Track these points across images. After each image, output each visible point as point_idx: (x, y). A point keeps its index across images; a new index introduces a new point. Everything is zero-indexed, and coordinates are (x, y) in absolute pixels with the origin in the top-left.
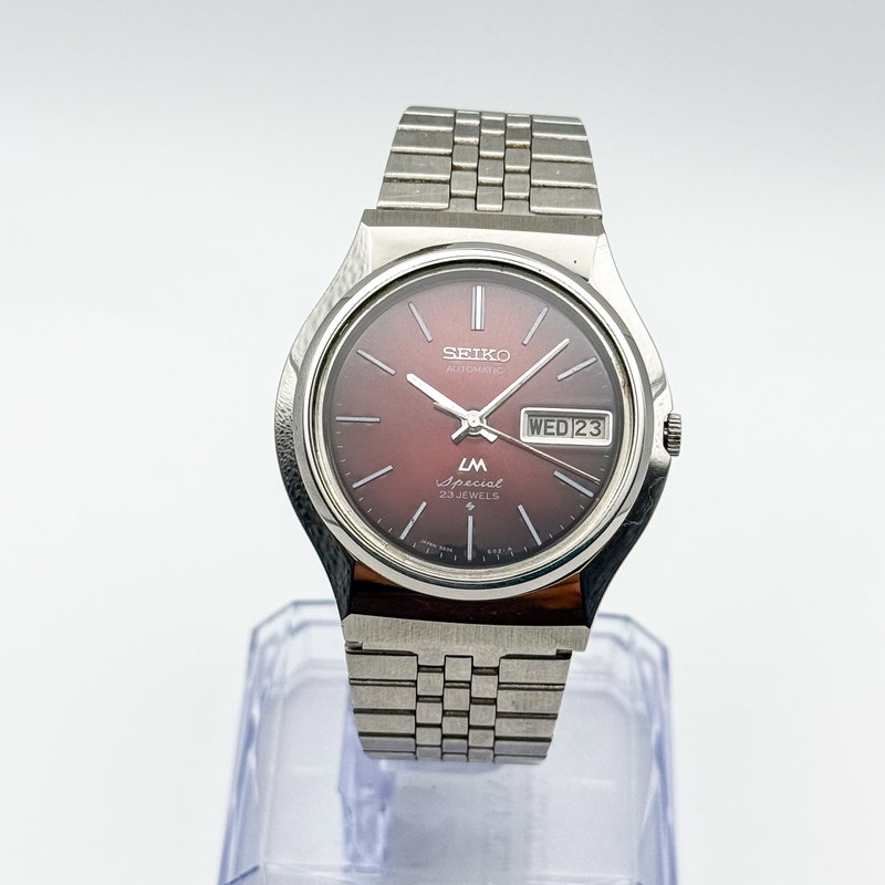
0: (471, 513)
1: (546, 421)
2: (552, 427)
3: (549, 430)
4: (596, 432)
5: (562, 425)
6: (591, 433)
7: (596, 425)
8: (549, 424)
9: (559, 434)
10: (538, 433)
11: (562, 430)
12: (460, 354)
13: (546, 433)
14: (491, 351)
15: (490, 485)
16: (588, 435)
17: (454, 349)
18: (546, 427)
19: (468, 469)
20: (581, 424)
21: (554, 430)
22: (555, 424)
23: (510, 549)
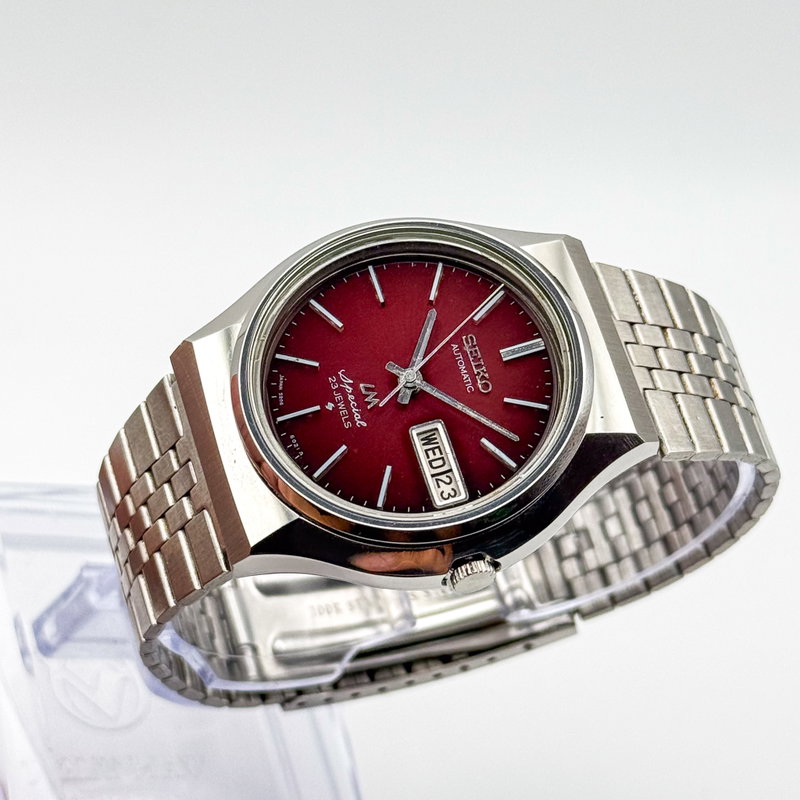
0: (323, 407)
1: (438, 447)
2: (434, 454)
3: (430, 453)
4: (445, 495)
5: (440, 462)
6: (443, 492)
7: (452, 493)
8: (437, 451)
9: (430, 462)
10: (424, 444)
11: (435, 464)
12: (473, 350)
13: (426, 451)
14: (486, 375)
15: (357, 417)
16: (440, 490)
17: (475, 343)
18: (433, 449)
19: (364, 392)
20: (448, 480)
21: (432, 457)
22: (438, 455)
23: (302, 453)
